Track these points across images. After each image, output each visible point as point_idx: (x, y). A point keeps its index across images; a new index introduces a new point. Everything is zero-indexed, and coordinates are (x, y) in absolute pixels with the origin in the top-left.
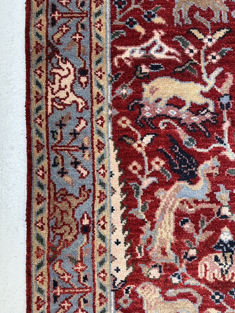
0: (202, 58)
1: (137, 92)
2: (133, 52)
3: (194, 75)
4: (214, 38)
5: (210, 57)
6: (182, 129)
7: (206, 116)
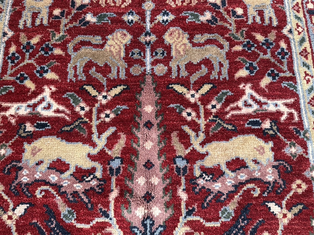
0: (94, 117)
1: (17, 153)
2: (18, 109)
3: (83, 135)
4: (109, 95)
5: (103, 116)
6: (61, 198)
7: (91, 183)
